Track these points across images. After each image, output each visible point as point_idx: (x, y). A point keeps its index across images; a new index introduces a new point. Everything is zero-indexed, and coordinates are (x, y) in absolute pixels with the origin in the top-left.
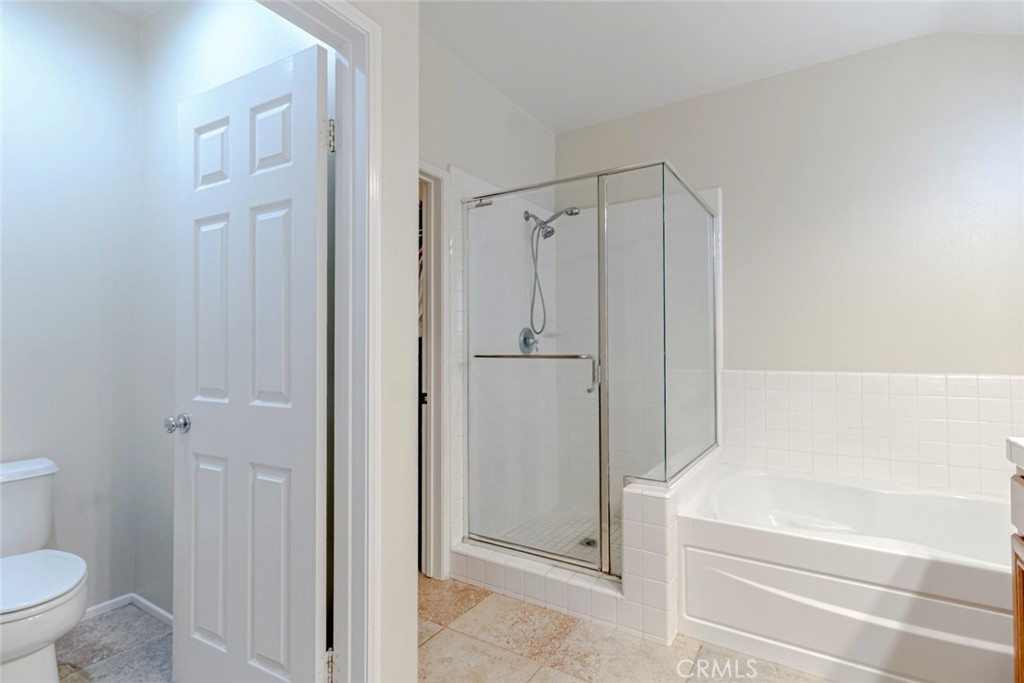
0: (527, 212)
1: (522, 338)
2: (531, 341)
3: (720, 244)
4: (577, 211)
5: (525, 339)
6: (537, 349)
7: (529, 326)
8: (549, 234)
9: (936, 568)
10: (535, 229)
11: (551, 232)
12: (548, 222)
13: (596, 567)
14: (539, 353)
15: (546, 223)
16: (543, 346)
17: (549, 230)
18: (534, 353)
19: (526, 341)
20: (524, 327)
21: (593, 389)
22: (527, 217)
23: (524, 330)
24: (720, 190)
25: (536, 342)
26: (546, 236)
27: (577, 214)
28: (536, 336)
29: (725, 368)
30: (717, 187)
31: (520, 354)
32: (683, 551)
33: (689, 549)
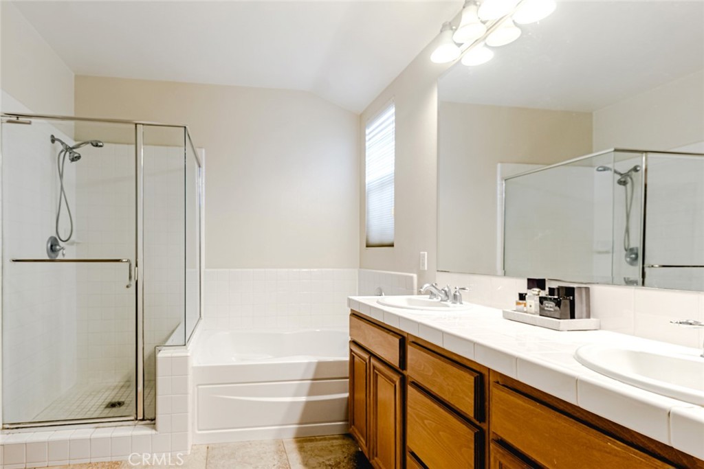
0: (52, 136)
1: (49, 245)
2: (58, 247)
3: (204, 185)
4: (101, 144)
5: (52, 246)
6: (63, 255)
7: (54, 235)
8: (75, 159)
9: (320, 365)
10: (62, 152)
11: (79, 158)
12: (74, 148)
13: (132, 418)
14: (66, 258)
15: (72, 149)
16: (68, 251)
17: (76, 155)
18: (60, 257)
19: (53, 247)
20: (50, 236)
21: (130, 285)
22: (53, 140)
23: (51, 238)
24: (204, 150)
25: (63, 248)
26: (73, 160)
27: (101, 146)
28: (61, 243)
29: (206, 267)
30: (202, 148)
31: (48, 258)
32: (196, 389)
33: (200, 387)
